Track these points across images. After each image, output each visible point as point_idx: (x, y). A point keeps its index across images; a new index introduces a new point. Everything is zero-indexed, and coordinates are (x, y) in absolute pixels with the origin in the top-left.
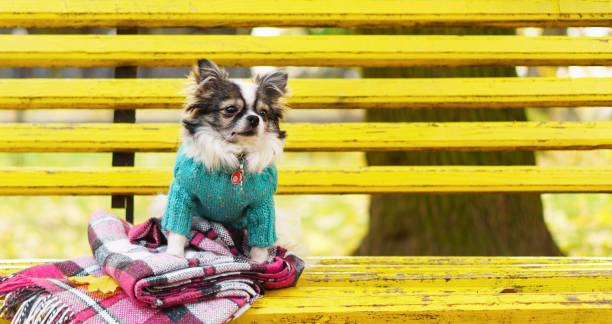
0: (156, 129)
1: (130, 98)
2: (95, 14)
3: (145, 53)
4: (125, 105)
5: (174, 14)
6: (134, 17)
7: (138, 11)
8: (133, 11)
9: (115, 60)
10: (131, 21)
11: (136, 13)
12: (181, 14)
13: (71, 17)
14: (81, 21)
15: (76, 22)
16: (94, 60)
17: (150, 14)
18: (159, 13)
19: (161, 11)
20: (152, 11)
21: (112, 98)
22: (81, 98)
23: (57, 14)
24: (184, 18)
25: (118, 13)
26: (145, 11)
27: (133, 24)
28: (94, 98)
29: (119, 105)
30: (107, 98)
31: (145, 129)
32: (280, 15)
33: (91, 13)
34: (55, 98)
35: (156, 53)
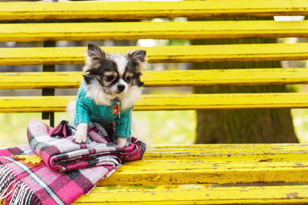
0: (66, 75)
1: (52, 58)
2: (32, 12)
3: (60, 33)
4: (49, 62)
5: (76, 11)
6: (54, 14)
7: (56, 10)
8: (53, 10)
9: (43, 37)
10: (52, 16)
11: (55, 11)
12: (80, 11)
13: (18, 14)
14: (24, 16)
15: (22, 16)
16: (32, 37)
17: (62, 11)
18: (68, 11)
19: (69, 10)
20: (64, 10)
21: (42, 58)
22: (25, 58)
23: (11, 12)
24: (81, 13)
25: (45, 12)
26: (60, 10)
27: (53, 18)
28: (32, 58)
29: (46, 62)
30: (39, 58)
31: (60, 75)
32: (135, 11)
33: (30, 12)
34: (10, 58)
35: (66, 33)
